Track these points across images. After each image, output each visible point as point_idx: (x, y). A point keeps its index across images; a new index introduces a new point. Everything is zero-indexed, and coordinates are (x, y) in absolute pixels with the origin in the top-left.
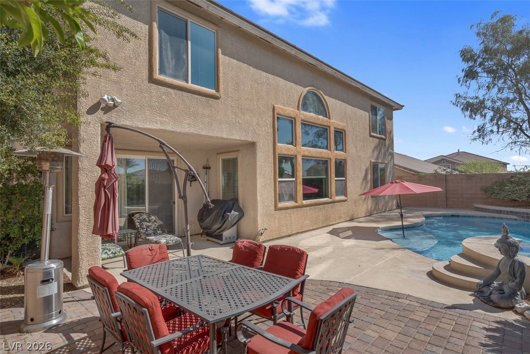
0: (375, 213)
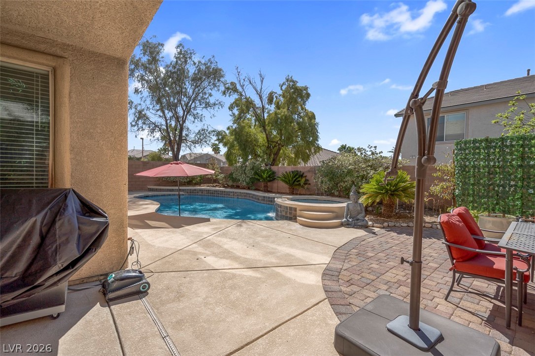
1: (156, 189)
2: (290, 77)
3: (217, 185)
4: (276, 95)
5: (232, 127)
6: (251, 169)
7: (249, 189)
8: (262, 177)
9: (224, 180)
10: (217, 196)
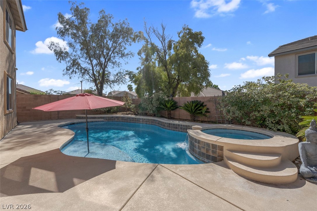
1: (82, 117)
2: (186, 26)
3: (129, 113)
4: (174, 42)
5: (140, 68)
6: (157, 100)
7: (155, 116)
8: (166, 106)
9: (135, 109)
10: (129, 122)
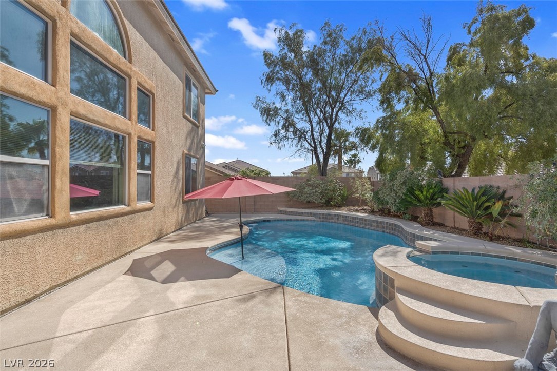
0: (186, 224)
